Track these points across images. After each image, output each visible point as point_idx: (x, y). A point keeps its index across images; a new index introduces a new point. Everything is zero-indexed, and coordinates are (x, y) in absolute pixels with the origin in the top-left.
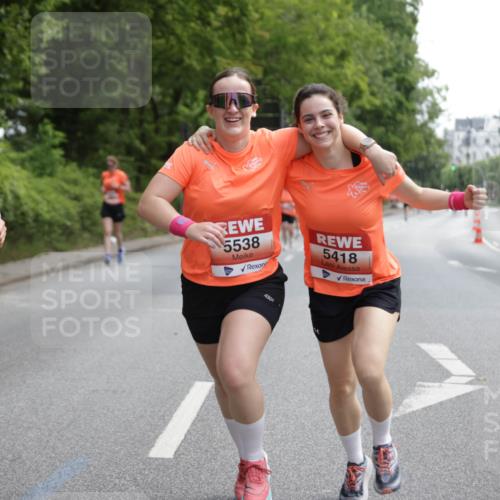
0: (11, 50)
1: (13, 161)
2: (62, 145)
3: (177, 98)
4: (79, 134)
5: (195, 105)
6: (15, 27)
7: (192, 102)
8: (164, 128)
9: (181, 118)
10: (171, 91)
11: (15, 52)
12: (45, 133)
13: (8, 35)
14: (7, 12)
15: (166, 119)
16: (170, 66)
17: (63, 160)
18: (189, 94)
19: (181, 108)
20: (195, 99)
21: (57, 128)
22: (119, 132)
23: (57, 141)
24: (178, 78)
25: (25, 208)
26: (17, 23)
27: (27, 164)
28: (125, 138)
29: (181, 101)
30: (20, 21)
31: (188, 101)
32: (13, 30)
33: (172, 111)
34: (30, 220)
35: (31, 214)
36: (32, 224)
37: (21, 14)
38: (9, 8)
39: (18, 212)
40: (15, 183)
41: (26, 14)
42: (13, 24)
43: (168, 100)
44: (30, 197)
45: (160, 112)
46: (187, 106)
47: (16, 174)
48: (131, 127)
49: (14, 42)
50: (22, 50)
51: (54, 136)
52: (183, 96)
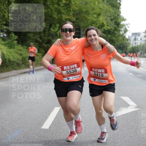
0: (2, 13)
1: (2, 44)
2: (17, 40)
4: (22, 36)
5: (56, 28)
6: (3, 6)
8: (47, 35)
9: (52, 32)
10: (49, 25)
11: (3, 13)
12: (12, 36)
13: (1, 8)
14: (1, 2)
15: (47, 32)
16: (49, 17)
17: (17, 44)
18: (54, 25)
19: (52, 29)
20: (56, 27)
21: (15, 35)
22: (34, 36)
23: (15, 39)
24: (51, 21)
25: (6, 57)
26: (4, 5)
27: (6, 45)
28: (35, 38)
30: (5, 4)
31: (54, 27)
32: (3, 7)
33: (49, 30)
34: (7, 61)
35: (8, 59)
36: (8, 62)
37: (5, 2)
39: (4, 59)
40: (3, 50)
41: (7, 2)
42: (3, 5)
43: (48, 27)
44: (7, 54)
45: (45, 30)
46: (53, 29)
47: (3, 48)
48: (37, 35)
49: (3, 10)
50: (5, 13)
51: (15, 37)
52: (52, 26)
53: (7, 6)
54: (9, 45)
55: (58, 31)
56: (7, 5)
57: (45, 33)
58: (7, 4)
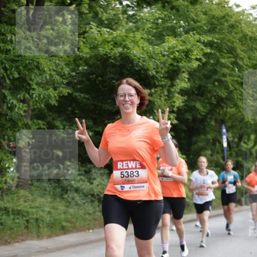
4: (191, 156)
5: (250, 143)
6: (160, 99)
7: (248, 142)
10: (238, 135)
13: (156, 103)
14: (156, 91)
16: (237, 122)
26: (161, 97)
29: (242, 141)
30: (163, 96)
31: (246, 141)
32: (158, 100)
37: (163, 92)
38: (156, 89)
41: (166, 93)
42: (159, 97)
43: (236, 140)
53: (166, 100)
55: (253, 147)
57: (232, 150)
58: (167, 96)
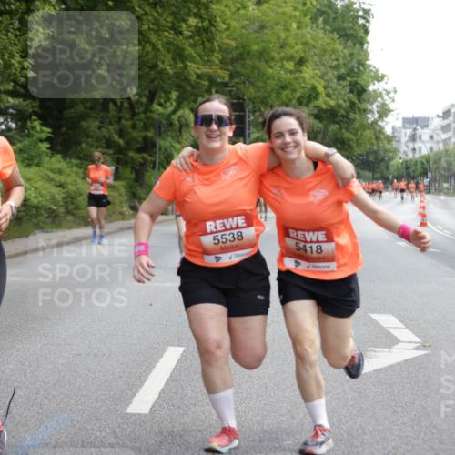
2: (48, 140)
3: (151, 98)
8: (140, 125)
9: (155, 116)
11: (6, 57)
12: (34, 128)
15: (143, 116)
17: (49, 152)
18: (163, 95)
19: (156, 107)
20: (168, 99)
21: (44, 125)
22: (100, 128)
23: (44, 136)
24: (152, 81)
28: (105, 132)
33: (147, 110)
45: (137, 110)
46: (161, 105)
48: (111, 124)
49: (5, 48)
50: (12, 56)
51: (42, 131)
52: (157, 96)
54: (26, 155)
56: (18, 33)
